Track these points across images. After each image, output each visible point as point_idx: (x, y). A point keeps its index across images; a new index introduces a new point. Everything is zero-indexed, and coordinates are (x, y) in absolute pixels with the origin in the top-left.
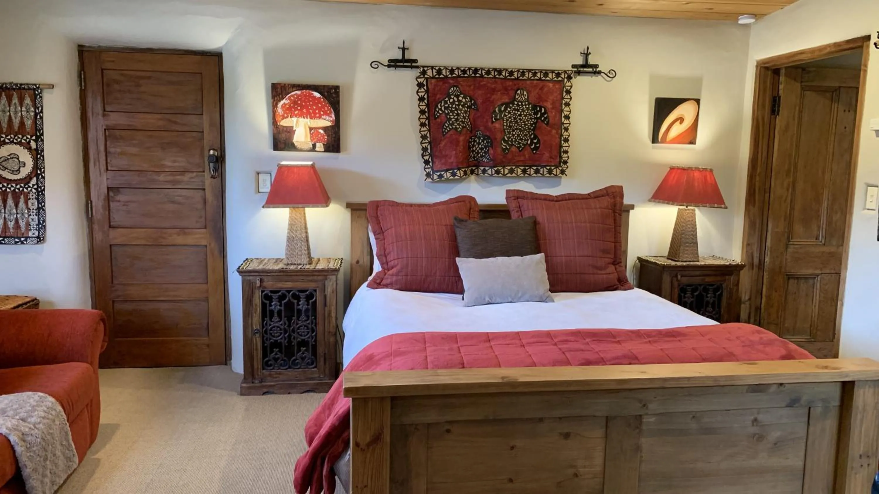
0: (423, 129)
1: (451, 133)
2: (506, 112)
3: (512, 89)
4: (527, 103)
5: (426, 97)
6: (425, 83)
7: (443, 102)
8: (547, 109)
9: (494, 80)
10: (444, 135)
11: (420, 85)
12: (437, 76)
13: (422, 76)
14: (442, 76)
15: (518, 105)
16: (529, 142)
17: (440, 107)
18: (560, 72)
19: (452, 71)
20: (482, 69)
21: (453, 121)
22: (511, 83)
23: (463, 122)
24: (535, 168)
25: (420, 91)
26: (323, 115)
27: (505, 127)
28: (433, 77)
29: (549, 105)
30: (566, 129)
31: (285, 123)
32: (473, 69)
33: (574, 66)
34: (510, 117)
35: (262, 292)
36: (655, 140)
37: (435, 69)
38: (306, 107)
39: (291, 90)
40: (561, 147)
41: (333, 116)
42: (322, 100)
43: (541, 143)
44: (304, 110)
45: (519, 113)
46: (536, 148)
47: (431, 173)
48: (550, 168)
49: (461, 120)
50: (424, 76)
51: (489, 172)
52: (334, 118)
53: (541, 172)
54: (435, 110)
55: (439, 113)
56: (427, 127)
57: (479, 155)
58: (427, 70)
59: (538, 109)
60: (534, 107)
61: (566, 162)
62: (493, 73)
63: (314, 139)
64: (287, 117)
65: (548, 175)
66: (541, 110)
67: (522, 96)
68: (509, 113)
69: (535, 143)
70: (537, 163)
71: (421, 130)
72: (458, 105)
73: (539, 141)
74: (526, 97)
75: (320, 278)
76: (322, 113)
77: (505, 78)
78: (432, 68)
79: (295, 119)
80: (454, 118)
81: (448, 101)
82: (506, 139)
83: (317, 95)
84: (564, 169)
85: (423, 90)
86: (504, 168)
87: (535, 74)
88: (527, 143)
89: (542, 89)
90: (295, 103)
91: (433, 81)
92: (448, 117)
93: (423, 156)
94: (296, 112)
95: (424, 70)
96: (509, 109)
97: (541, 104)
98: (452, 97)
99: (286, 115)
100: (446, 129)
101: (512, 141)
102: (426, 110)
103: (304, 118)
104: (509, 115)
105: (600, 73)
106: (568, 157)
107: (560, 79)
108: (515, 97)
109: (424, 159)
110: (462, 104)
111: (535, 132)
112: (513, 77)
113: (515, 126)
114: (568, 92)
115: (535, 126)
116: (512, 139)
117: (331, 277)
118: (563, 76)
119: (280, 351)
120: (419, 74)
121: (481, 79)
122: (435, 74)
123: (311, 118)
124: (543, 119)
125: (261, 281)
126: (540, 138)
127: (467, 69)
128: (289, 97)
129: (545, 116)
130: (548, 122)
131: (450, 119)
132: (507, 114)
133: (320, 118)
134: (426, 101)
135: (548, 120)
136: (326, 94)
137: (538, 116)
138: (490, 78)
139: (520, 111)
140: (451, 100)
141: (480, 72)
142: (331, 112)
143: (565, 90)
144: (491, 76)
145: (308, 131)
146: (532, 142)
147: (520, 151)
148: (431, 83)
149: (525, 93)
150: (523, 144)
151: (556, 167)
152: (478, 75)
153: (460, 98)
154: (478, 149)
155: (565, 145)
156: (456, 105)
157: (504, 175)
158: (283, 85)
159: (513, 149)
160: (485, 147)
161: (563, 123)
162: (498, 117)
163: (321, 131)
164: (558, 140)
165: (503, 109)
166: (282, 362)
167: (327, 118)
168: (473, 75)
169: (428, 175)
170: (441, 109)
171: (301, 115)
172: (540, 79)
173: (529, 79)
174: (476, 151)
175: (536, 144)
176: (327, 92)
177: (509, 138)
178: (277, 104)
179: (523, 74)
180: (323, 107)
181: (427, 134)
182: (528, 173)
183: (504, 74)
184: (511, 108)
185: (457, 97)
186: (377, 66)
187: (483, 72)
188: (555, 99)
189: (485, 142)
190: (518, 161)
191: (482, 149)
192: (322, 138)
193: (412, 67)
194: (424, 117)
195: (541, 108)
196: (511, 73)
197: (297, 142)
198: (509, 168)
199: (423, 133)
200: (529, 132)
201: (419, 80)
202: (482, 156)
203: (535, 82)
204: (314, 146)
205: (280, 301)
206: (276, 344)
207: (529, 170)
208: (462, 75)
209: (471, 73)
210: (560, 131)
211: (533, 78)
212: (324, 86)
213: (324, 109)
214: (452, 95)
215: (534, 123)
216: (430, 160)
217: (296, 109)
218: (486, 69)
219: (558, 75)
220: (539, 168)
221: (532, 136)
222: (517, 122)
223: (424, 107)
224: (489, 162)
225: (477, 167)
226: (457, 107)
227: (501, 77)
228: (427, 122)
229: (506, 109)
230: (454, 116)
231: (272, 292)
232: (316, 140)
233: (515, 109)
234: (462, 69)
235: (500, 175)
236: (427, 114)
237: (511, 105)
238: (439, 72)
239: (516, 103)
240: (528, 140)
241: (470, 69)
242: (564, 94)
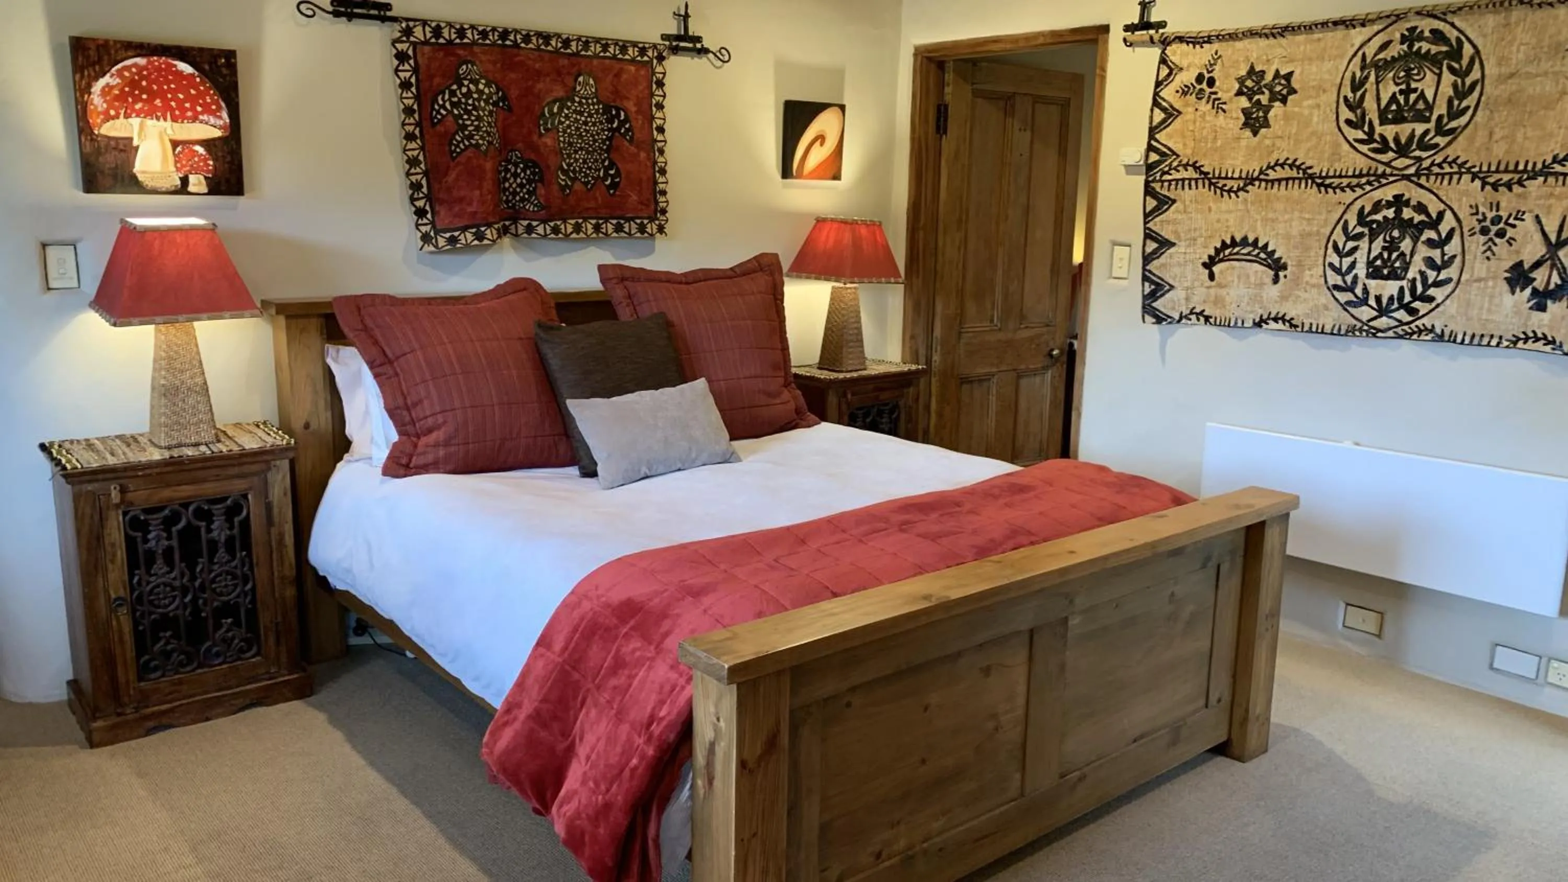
0: (410, 146)
1: (469, 153)
2: (561, 116)
3: (569, 74)
4: (595, 100)
5: (413, 80)
6: (410, 52)
7: (447, 92)
8: (629, 114)
9: (536, 53)
10: (454, 159)
11: (401, 57)
12: (433, 40)
13: (404, 39)
14: (441, 41)
15: (580, 103)
16: (601, 174)
17: (441, 102)
18: (647, 46)
19: (461, 32)
20: (517, 31)
21: (470, 131)
22: (566, 62)
23: (489, 134)
24: (614, 222)
25: (401, 68)
26: (202, 113)
27: (562, 145)
28: (426, 43)
29: (631, 106)
30: (661, 152)
31: (113, 129)
32: (500, 30)
33: (665, 37)
34: (569, 127)
35: (125, 514)
36: (786, 173)
37: (430, 26)
38: (162, 94)
39: (122, 54)
40: (656, 183)
41: (225, 115)
42: (198, 80)
43: (623, 176)
44: (158, 102)
45: (583, 119)
46: (614, 185)
47: (432, 234)
48: (642, 222)
49: (484, 129)
50: (408, 38)
51: (540, 229)
52: (228, 121)
53: (627, 230)
54: (433, 109)
55: (441, 114)
56: (418, 141)
57: (518, 198)
58: (415, 26)
59: (614, 112)
60: (607, 109)
61: (664, 212)
62: (534, 40)
63: (183, 166)
64: (117, 117)
65: (639, 235)
66: (618, 115)
67: (586, 86)
68: (567, 117)
69: (611, 175)
70: (619, 213)
71: (407, 148)
72: (479, 100)
73: (618, 171)
74: (593, 90)
75: (255, 468)
76: (199, 109)
77: (557, 51)
78: (425, 23)
79: (135, 121)
80: (472, 125)
81: (458, 92)
82: (565, 167)
83: (185, 68)
84: (663, 223)
85: (407, 67)
86: (565, 222)
87: (605, 47)
88: (599, 175)
89: (618, 75)
90: (133, 84)
91: (427, 49)
92: (461, 122)
93: (412, 200)
94: (138, 106)
95: (408, 26)
96: (566, 111)
97: (618, 104)
98: (466, 83)
99: (112, 113)
100: (457, 146)
101: (574, 171)
102: (415, 107)
103: (158, 119)
104: (567, 122)
105: (704, 51)
106: (667, 202)
107: (646, 58)
108: (575, 88)
109: (415, 206)
110: (485, 97)
111: (611, 156)
112: (569, 51)
113: (577, 143)
114: (660, 84)
115: (611, 143)
116: (574, 168)
117: (278, 463)
118: (650, 53)
119: (176, 636)
120: (399, 34)
121: (515, 51)
122: (429, 35)
123: (174, 119)
124: (622, 131)
125: (123, 491)
126: (620, 165)
127: (489, 29)
128: (120, 72)
129: (627, 126)
130: (632, 137)
131: (465, 127)
132: (563, 120)
133: (195, 119)
134: (413, 90)
135: (633, 134)
136: (207, 67)
137: (615, 125)
138: (531, 49)
139: (586, 114)
140: (464, 90)
141: (512, 37)
142: (219, 109)
143: (655, 79)
144: (531, 46)
145: (169, 146)
146: (606, 175)
147: (589, 190)
148: (423, 54)
149: (591, 82)
150: (593, 177)
151: (652, 219)
152: (508, 43)
153: (481, 87)
154: (514, 186)
155: (661, 180)
156: (474, 99)
157: (567, 236)
158: (101, 42)
159: (578, 186)
160: (529, 182)
161: (656, 141)
162: (549, 126)
163: (200, 149)
164: (650, 171)
165: (555, 110)
166: (182, 657)
167: (212, 120)
168: (500, 42)
169: (426, 238)
170: (443, 106)
171: (150, 113)
172: (614, 57)
173: (596, 56)
174: (511, 190)
175: (613, 177)
176: (210, 64)
177: (569, 165)
178: (89, 86)
179: (586, 44)
180: (201, 95)
181: (418, 155)
182: (604, 231)
183: (553, 43)
184: (568, 108)
185: (476, 82)
186: (310, 13)
187: (518, 37)
188: (641, 96)
189: (528, 172)
190: (588, 209)
191: (521, 186)
192: (201, 164)
193: (384, 19)
194: (412, 121)
195: (618, 110)
196: (567, 43)
197: (144, 172)
198: (573, 222)
199: (409, 153)
200: (600, 155)
201: (400, 46)
202: (522, 200)
203: (607, 61)
204: (185, 181)
205: (168, 530)
206: (166, 622)
207: (604, 226)
208: (480, 41)
209: (496, 38)
210: (652, 154)
211: (602, 54)
212: (201, 50)
213: (204, 100)
214: (465, 79)
215: (609, 138)
216: (428, 208)
217: (137, 99)
218: (524, 33)
219: (643, 51)
220: (622, 222)
221: (606, 163)
222: (580, 136)
223: (410, 102)
224: (538, 211)
225: (515, 221)
226: (477, 103)
227: (549, 48)
228: (417, 132)
229: (561, 109)
230: (473, 121)
231: (147, 511)
232: (188, 168)
233: (575, 111)
234: (480, 29)
235: (560, 235)
236: (416, 116)
237: (569, 104)
238: (437, 31)
239: (577, 99)
240: (599, 170)
241: (494, 29)
242: (654, 86)
